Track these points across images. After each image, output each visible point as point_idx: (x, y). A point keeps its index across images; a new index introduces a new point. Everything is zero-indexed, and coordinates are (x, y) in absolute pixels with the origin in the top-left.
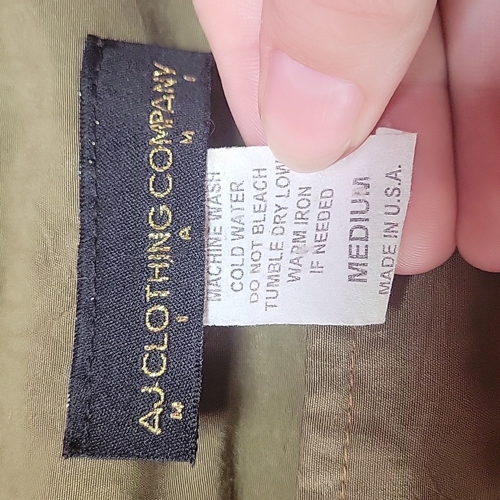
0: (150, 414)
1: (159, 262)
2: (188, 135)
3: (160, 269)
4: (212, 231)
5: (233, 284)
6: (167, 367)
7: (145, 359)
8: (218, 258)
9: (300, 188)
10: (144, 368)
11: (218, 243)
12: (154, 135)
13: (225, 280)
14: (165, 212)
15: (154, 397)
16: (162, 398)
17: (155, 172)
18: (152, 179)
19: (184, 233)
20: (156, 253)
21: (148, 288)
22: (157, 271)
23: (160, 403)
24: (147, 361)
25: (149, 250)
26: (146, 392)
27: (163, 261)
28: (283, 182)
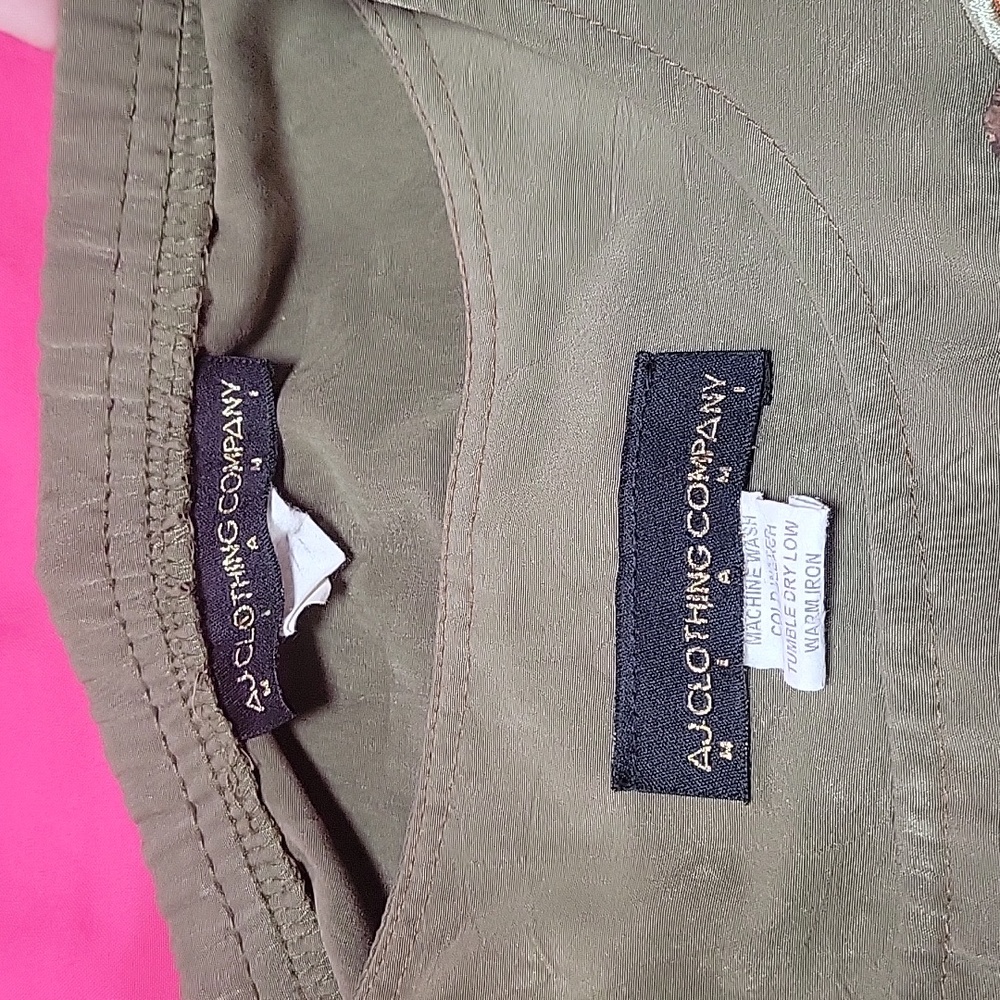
0: (699, 752)
1: (697, 603)
2: (726, 471)
3: (698, 611)
4: (751, 572)
5: (774, 627)
6: (713, 705)
7: (690, 697)
8: (757, 602)
9: (808, 555)
10: (690, 706)
11: (757, 586)
12: (694, 468)
13: (766, 624)
14: (704, 553)
15: (702, 735)
16: (710, 736)
17: (693, 509)
18: (689, 517)
19: (723, 576)
20: (694, 594)
21: (687, 628)
22: (696, 613)
23: (708, 742)
24: (692, 699)
25: (688, 590)
26: (694, 730)
27: (701, 602)
28: (790, 544)
